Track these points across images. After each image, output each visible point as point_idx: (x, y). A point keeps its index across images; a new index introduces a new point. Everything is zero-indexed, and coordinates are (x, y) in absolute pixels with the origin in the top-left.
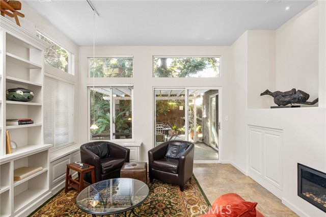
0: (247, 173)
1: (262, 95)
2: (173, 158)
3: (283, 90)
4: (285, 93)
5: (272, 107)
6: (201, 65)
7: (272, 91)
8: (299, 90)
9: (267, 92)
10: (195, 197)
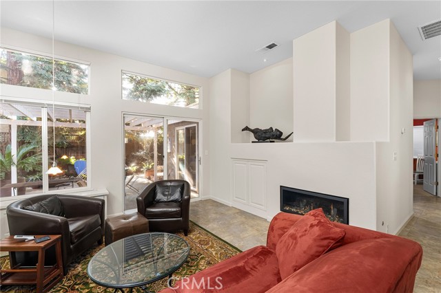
0: (230, 204)
1: (243, 130)
2: (166, 202)
3: (263, 127)
4: (265, 130)
5: (253, 142)
6: (159, 91)
7: (252, 128)
8: (276, 129)
9: (247, 129)
10: (203, 237)
